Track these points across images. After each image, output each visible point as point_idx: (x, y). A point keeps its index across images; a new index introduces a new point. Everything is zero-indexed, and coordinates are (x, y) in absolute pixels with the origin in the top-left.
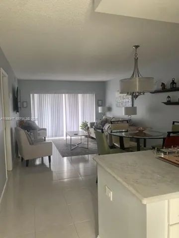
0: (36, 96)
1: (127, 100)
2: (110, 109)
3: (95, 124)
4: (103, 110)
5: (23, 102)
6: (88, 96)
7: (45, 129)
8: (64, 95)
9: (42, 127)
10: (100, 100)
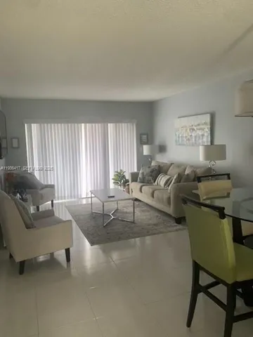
0: (34, 126)
1: (200, 133)
2: (162, 149)
3: (140, 176)
4: (151, 150)
5: (12, 139)
6: (124, 126)
7: (52, 187)
8: (83, 124)
9: (46, 183)
10: (144, 134)
